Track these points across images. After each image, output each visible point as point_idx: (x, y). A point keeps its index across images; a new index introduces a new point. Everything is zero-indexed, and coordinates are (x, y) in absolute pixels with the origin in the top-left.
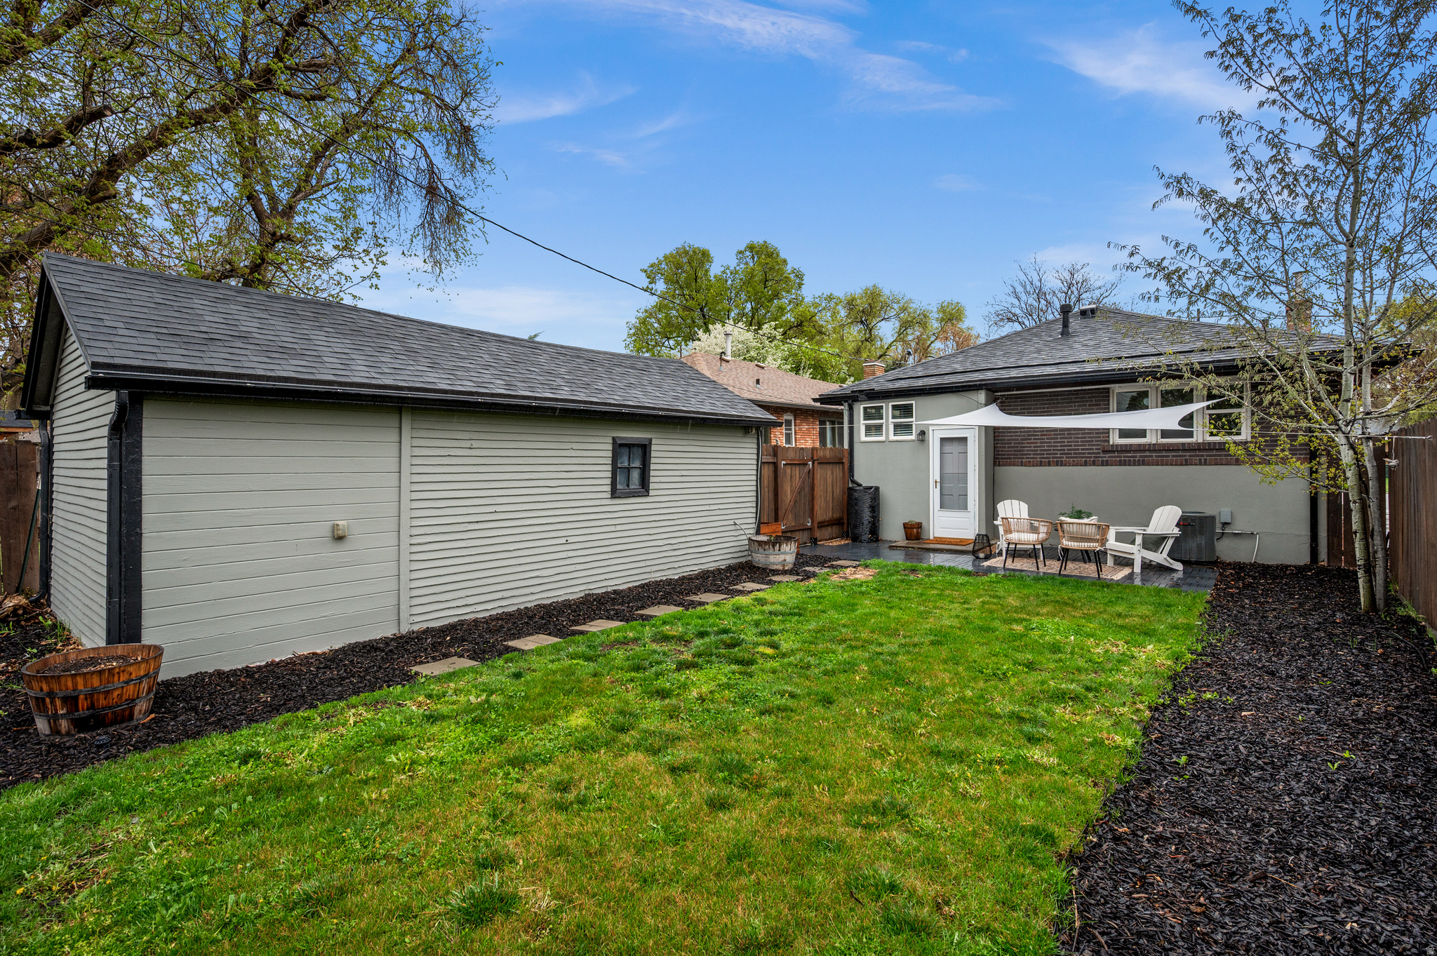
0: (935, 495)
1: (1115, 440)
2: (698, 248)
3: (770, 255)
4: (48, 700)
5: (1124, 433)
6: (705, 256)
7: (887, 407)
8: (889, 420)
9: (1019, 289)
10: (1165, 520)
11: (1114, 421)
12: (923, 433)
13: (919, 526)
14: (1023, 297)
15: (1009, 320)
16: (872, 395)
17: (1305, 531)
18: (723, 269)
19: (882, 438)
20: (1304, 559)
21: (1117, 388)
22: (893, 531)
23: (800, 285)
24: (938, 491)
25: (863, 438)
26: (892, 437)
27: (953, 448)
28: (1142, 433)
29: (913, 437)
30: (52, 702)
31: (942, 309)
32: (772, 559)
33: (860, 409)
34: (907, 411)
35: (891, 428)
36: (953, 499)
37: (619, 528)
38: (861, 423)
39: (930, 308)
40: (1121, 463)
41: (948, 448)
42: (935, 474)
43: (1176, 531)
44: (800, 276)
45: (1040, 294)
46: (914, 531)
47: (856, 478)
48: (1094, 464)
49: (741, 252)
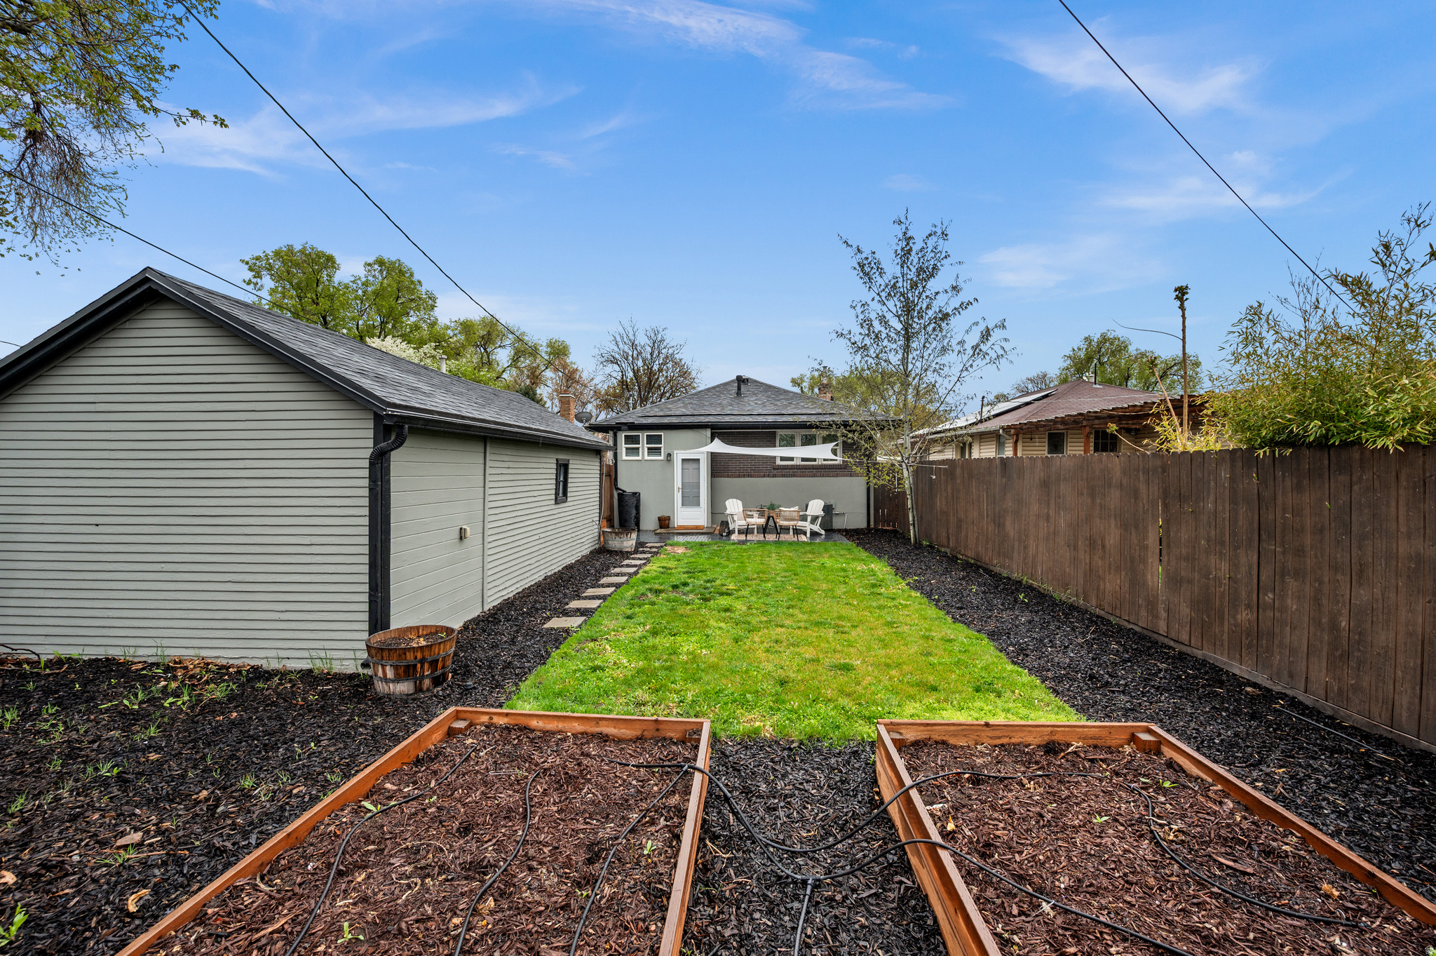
0: (678, 497)
1: (779, 462)
2: (322, 252)
3: (402, 273)
4: (419, 666)
5: (783, 459)
6: (330, 263)
7: (643, 436)
8: (644, 446)
9: (618, 339)
10: (816, 507)
11: (778, 452)
12: (669, 455)
13: (668, 518)
14: (621, 346)
15: (612, 362)
16: (632, 427)
17: (865, 511)
18: (353, 279)
19: (640, 458)
20: (863, 525)
21: (780, 432)
22: (649, 521)
23: (433, 307)
24: (680, 495)
25: (624, 457)
26: (647, 457)
27: (691, 466)
28: (792, 459)
29: (661, 458)
30: (422, 667)
31: (550, 345)
32: (625, 544)
33: (622, 436)
34: (658, 439)
35: (646, 450)
36: (690, 499)
37: (557, 526)
38: (623, 447)
39: (540, 342)
40: (783, 476)
41: (687, 466)
42: (678, 483)
43: (822, 513)
44: (434, 299)
45: (634, 345)
46: (664, 522)
47: (619, 486)
48: (769, 476)
49: (369, 265)
